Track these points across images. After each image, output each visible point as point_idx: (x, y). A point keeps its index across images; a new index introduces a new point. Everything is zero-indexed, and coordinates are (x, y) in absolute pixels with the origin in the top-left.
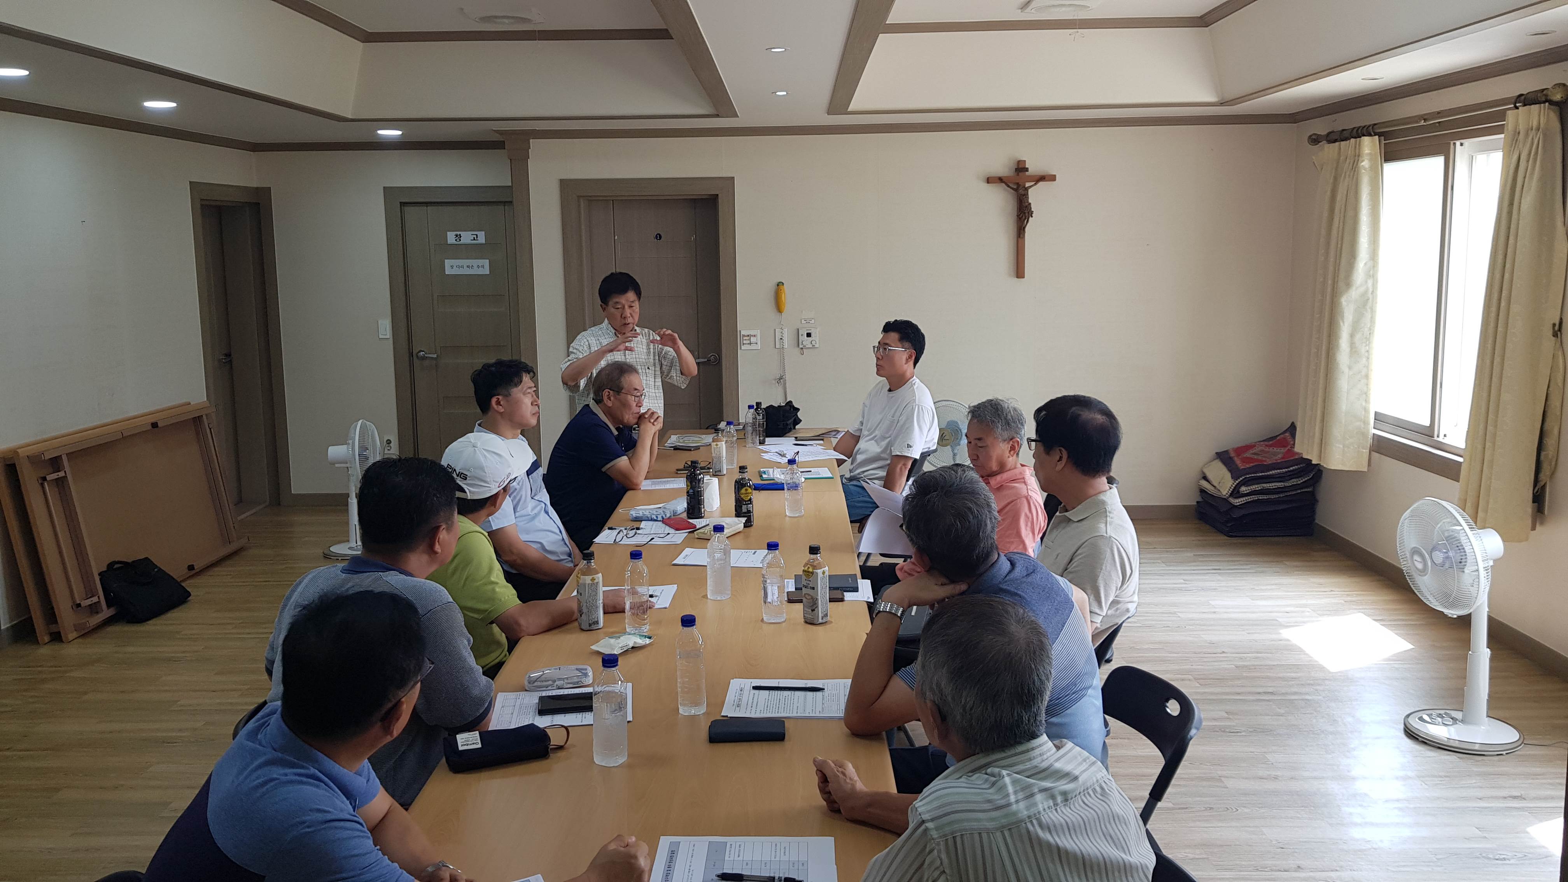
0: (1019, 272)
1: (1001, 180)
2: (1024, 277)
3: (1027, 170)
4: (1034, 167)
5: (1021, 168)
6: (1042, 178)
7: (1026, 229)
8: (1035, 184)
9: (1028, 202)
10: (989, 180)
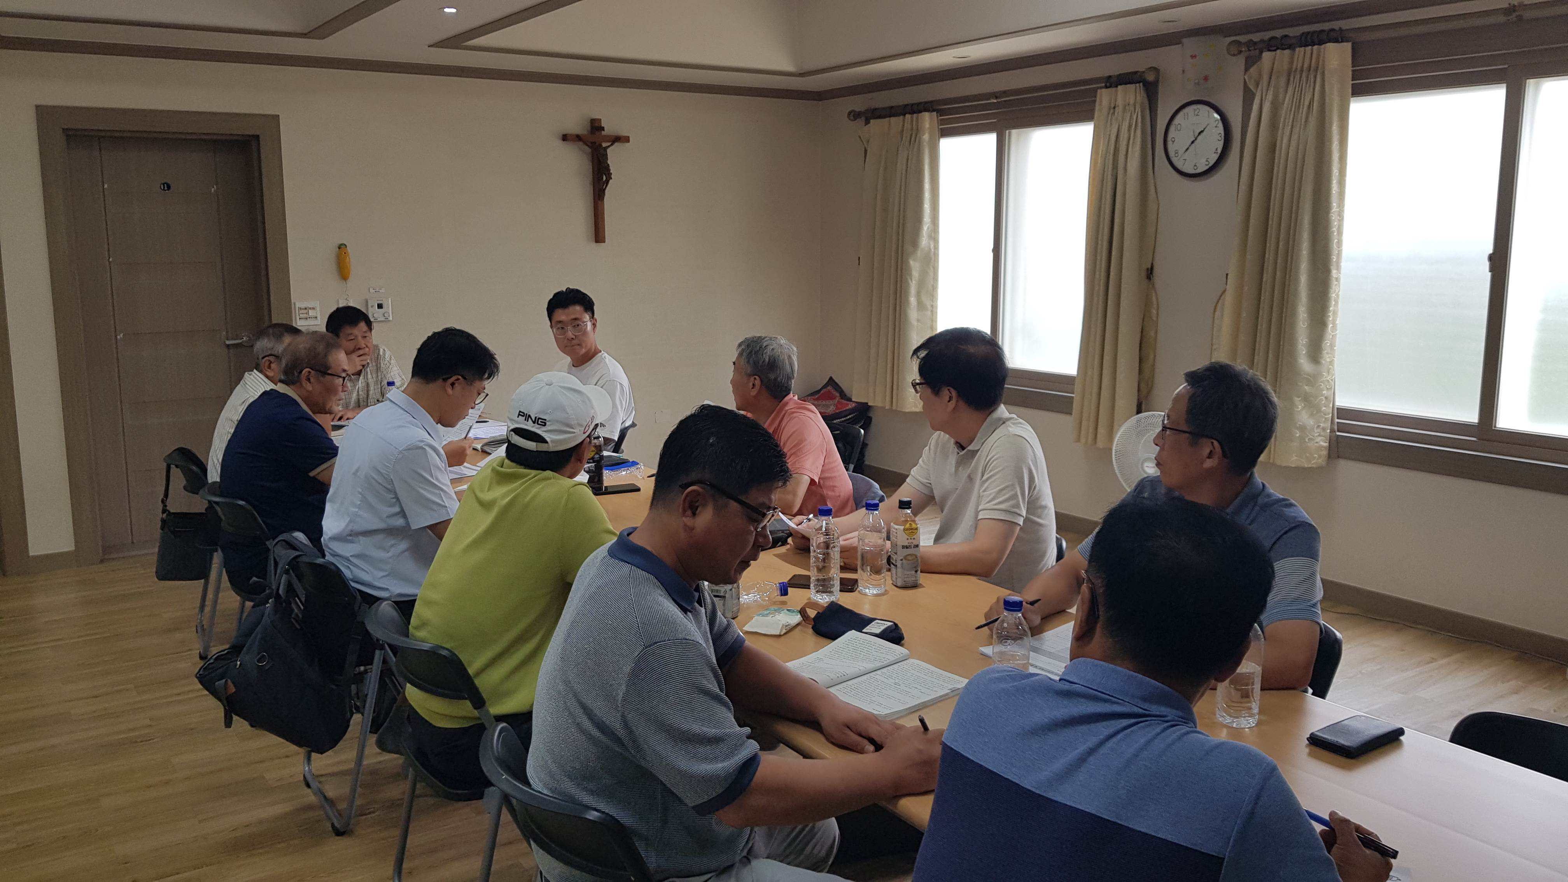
0: (599, 236)
1: (578, 138)
2: (604, 242)
3: (603, 129)
4: (610, 127)
5: (595, 126)
6: (617, 139)
7: (606, 191)
8: (612, 145)
9: (607, 163)
10: (565, 138)
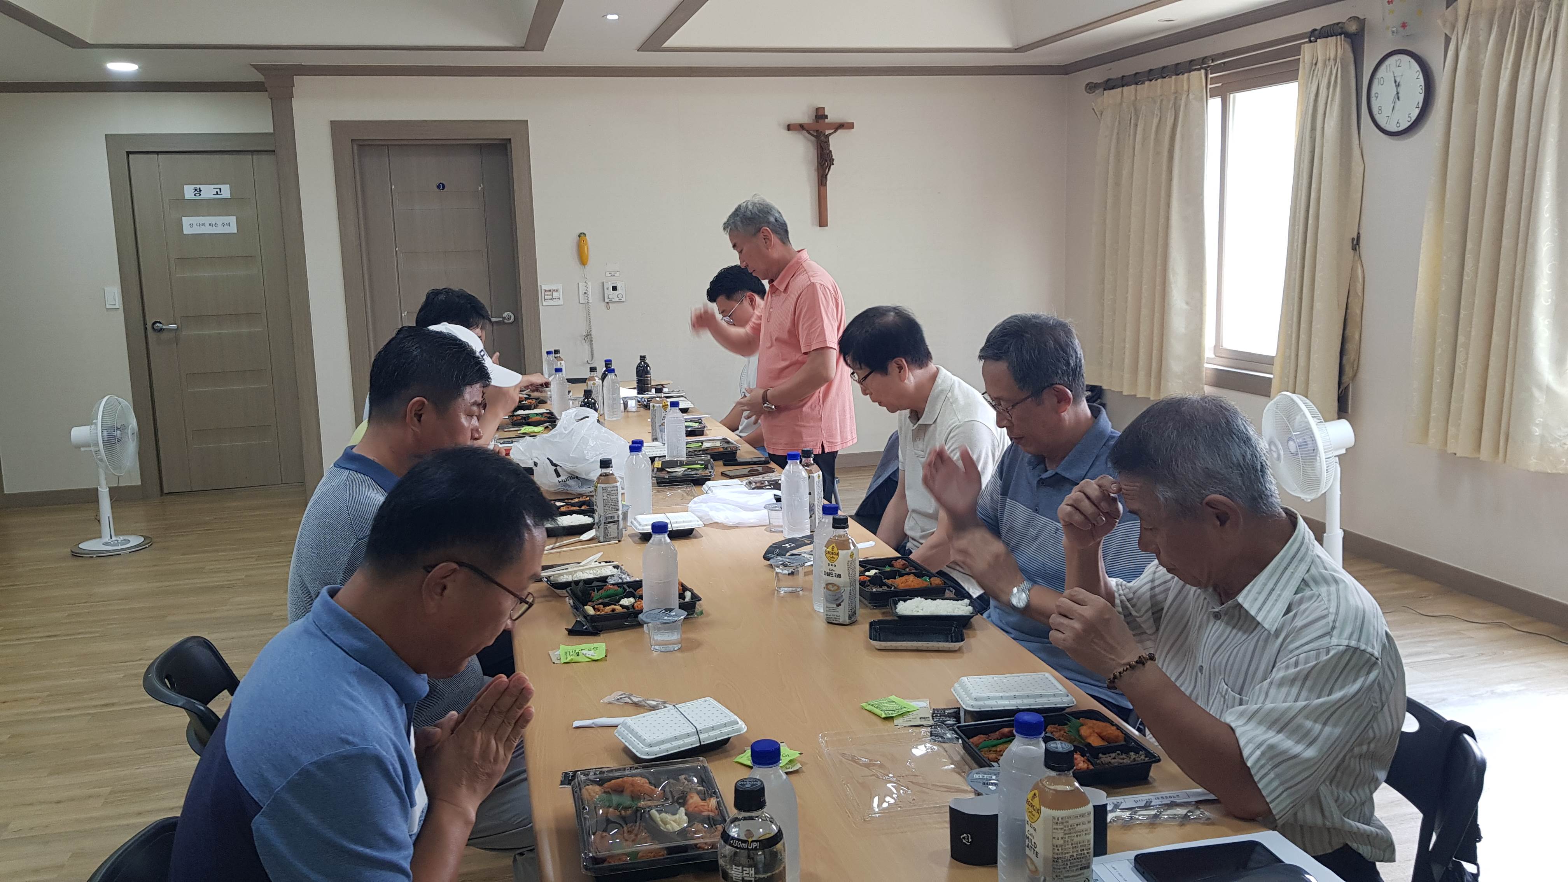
0: (822, 221)
1: (802, 127)
2: (827, 226)
3: (826, 117)
4: (833, 115)
5: (820, 115)
6: (841, 126)
7: (828, 177)
8: (835, 131)
9: (829, 149)
10: (789, 127)
